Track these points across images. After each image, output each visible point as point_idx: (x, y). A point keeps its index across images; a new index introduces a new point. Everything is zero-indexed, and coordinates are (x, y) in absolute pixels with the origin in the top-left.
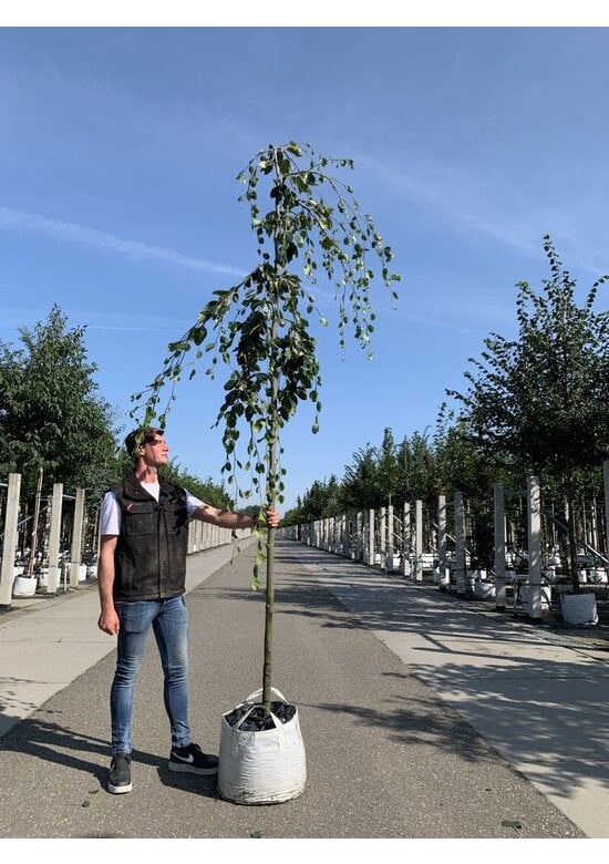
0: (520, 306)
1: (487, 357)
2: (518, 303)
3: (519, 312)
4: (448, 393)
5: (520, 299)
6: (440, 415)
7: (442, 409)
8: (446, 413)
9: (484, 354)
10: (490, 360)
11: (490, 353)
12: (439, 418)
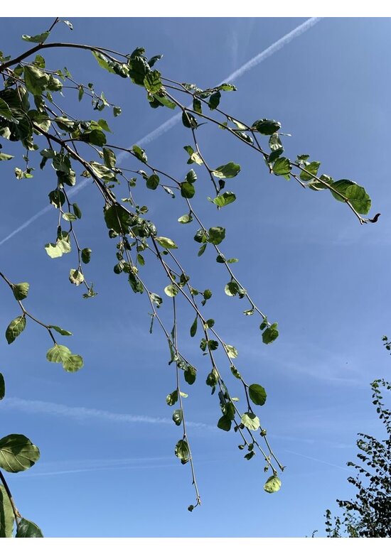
0: (377, 406)
1: (364, 458)
2: (375, 403)
3: (378, 410)
4: (341, 505)
5: (375, 399)
6: (328, 523)
7: (328, 516)
8: (333, 521)
9: (359, 456)
10: (367, 461)
11: (364, 454)
12: (327, 527)
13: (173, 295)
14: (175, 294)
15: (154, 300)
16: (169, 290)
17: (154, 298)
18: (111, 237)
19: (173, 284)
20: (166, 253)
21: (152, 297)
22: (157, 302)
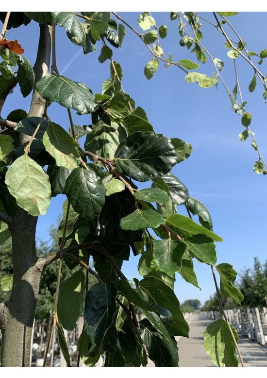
13: (235, 58)
14: (236, 57)
15: (217, 64)
16: (230, 54)
17: (217, 62)
18: (172, 19)
19: (234, 49)
20: (224, 22)
21: (216, 61)
22: (219, 66)
